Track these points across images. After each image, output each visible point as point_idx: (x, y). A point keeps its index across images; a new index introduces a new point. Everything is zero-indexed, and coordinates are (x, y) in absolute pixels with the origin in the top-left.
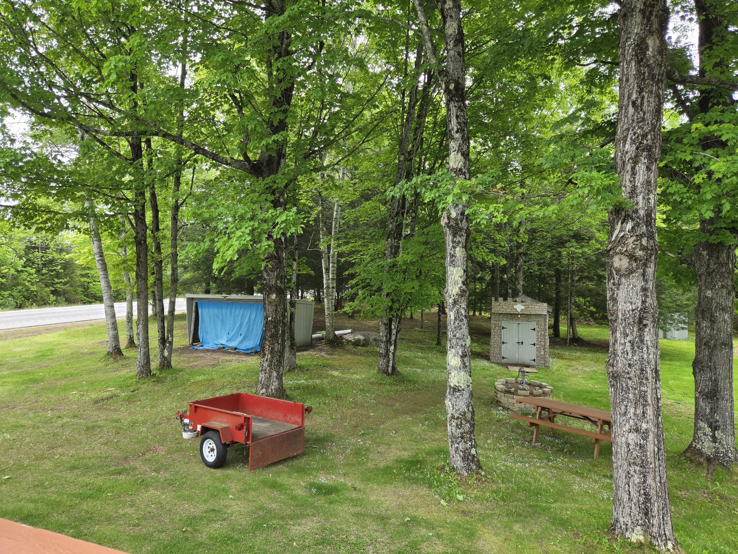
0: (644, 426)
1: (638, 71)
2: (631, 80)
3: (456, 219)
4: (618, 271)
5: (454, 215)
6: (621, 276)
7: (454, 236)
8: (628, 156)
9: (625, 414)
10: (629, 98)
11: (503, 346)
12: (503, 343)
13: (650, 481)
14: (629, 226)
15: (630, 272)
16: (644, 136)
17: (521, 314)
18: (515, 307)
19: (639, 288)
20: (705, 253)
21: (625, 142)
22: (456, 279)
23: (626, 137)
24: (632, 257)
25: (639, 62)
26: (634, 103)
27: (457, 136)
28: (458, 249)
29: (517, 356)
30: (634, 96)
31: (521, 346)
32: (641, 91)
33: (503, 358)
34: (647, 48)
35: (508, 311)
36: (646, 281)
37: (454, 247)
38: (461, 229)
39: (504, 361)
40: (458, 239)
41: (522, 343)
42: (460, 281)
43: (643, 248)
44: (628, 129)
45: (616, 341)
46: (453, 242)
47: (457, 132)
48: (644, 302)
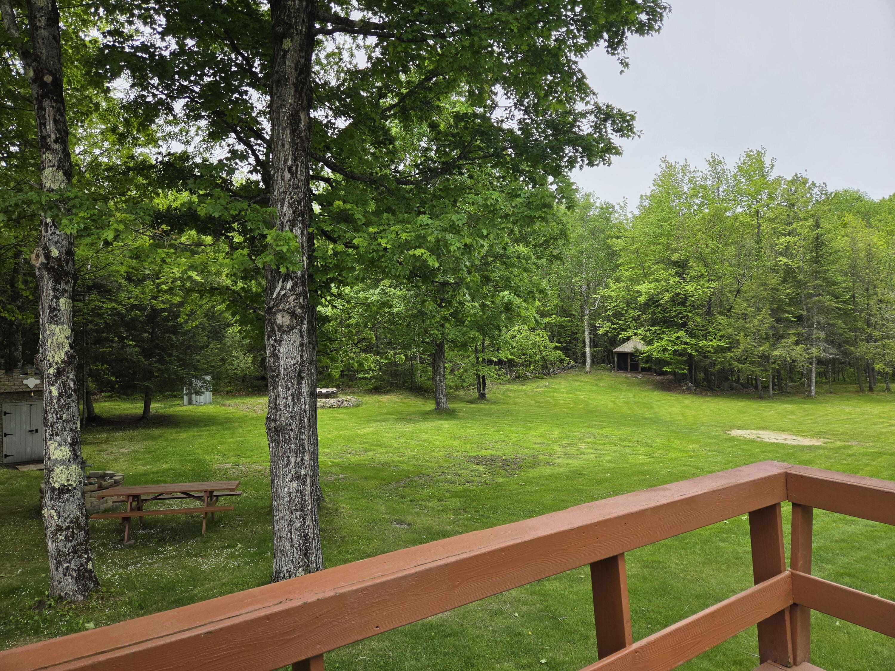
0: (303, 472)
1: (293, 139)
2: (287, 147)
3: (58, 259)
4: (280, 327)
5: (55, 253)
6: (283, 332)
7: (57, 281)
8: (286, 218)
9: (288, 465)
10: (285, 162)
11: (6, 440)
12: (6, 435)
14: (289, 285)
15: (291, 328)
16: (299, 202)
17: (34, 392)
18: (25, 382)
19: (297, 344)
21: (283, 204)
22: (60, 340)
23: (284, 199)
24: (293, 315)
25: (293, 131)
26: (290, 169)
27: (56, 146)
28: (62, 300)
29: (29, 450)
30: (290, 163)
31: (35, 436)
32: (295, 160)
33: (6, 456)
34: (300, 121)
35: (14, 388)
36: (302, 337)
37: (57, 298)
38: (67, 274)
39: (6, 461)
40: (63, 286)
41: (37, 431)
42: (67, 343)
43: (302, 307)
44: (285, 193)
45: (278, 396)
46: (55, 290)
47: (56, 141)
48: (302, 356)
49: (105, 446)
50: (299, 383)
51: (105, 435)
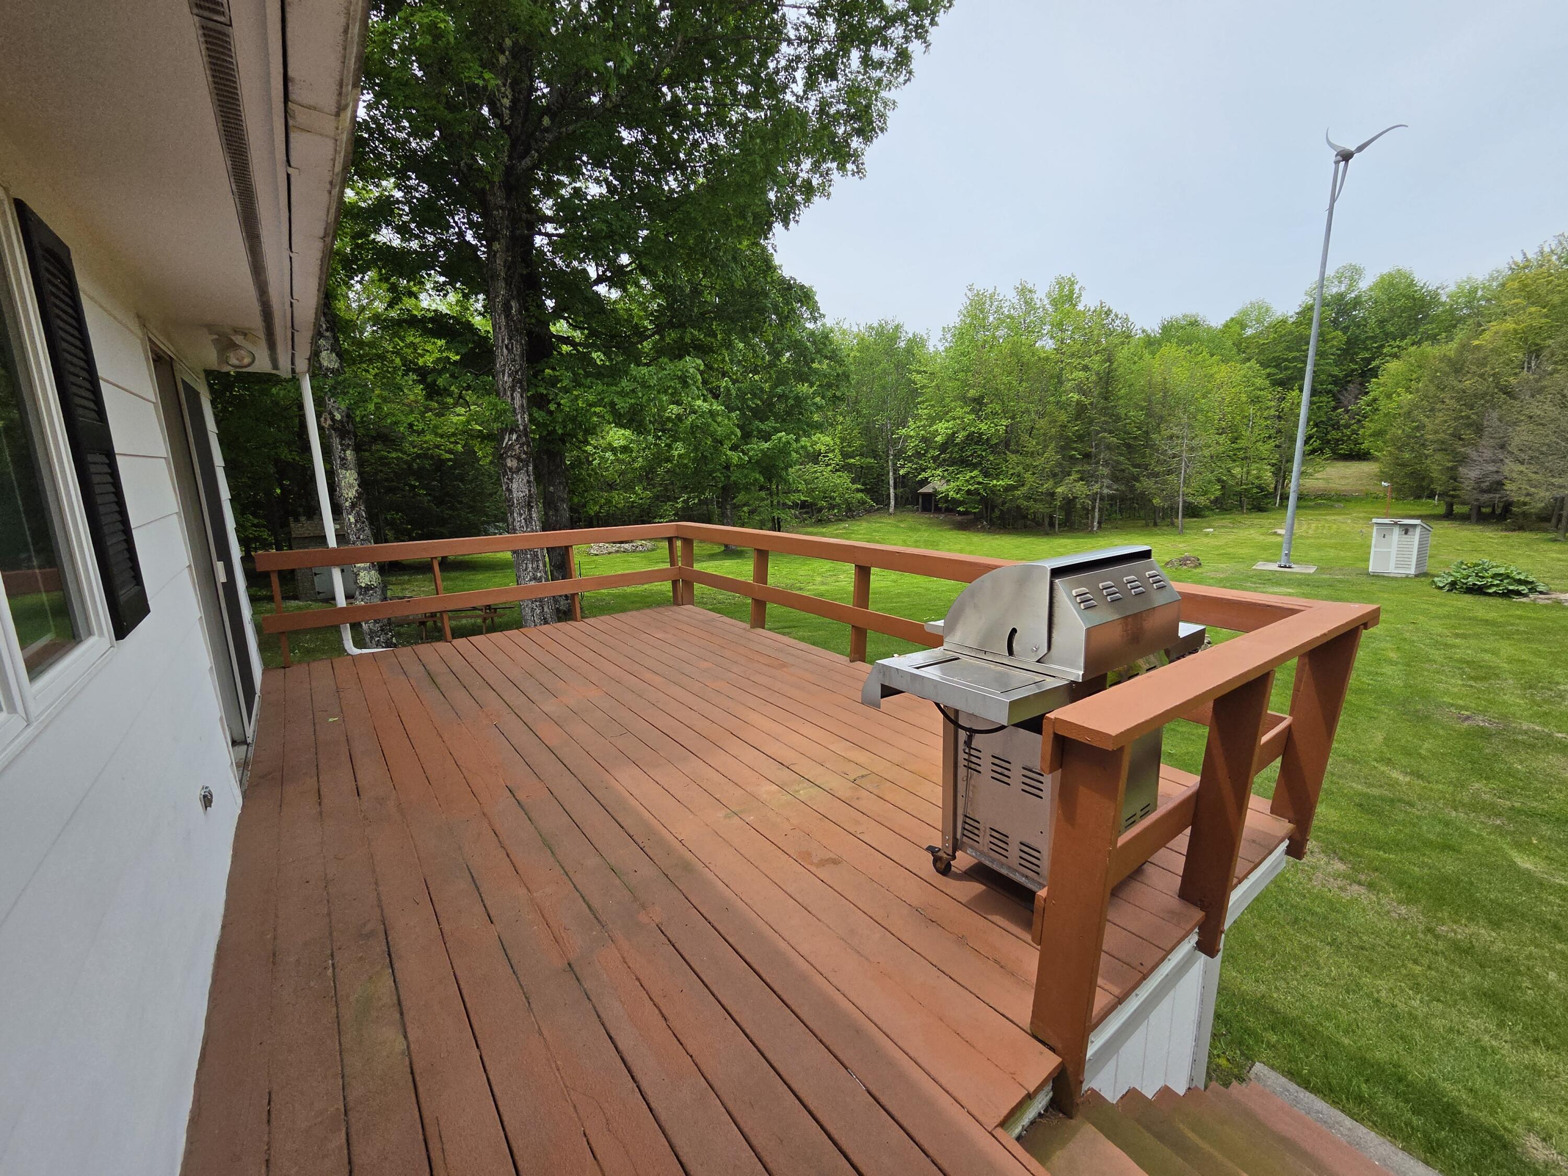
0: (539, 575)
1: (507, 323)
2: (503, 329)
3: (341, 421)
4: (510, 469)
5: (338, 417)
6: (513, 473)
7: (342, 438)
8: (507, 385)
9: (526, 569)
10: (503, 342)
11: (316, 579)
12: (316, 574)
13: (546, 609)
14: (514, 437)
15: (518, 470)
16: (517, 372)
19: (525, 481)
20: (545, 457)
21: (504, 375)
22: (351, 481)
23: (504, 370)
24: (519, 459)
25: (507, 317)
26: (507, 347)
27: (328, 334)
28: (348, 452)
30: (506, 342)
32: (510, 339)
33: (319, 593)
34: (512, 307)
35: (317, 533)
36: (529, 476)
37: (345, 451)
38: (349, 432)
39: (319, 597)
40: (347, 442)
42: (356, 483)
43: (525, 453)
44: (504, 365)
45: (514, 520)
46: (342, 445)
47: (327, 330)
48: (530, 491)
49: (407, 587)
50: (530, 510)
51: (406, 578)
